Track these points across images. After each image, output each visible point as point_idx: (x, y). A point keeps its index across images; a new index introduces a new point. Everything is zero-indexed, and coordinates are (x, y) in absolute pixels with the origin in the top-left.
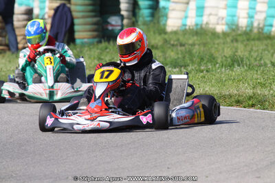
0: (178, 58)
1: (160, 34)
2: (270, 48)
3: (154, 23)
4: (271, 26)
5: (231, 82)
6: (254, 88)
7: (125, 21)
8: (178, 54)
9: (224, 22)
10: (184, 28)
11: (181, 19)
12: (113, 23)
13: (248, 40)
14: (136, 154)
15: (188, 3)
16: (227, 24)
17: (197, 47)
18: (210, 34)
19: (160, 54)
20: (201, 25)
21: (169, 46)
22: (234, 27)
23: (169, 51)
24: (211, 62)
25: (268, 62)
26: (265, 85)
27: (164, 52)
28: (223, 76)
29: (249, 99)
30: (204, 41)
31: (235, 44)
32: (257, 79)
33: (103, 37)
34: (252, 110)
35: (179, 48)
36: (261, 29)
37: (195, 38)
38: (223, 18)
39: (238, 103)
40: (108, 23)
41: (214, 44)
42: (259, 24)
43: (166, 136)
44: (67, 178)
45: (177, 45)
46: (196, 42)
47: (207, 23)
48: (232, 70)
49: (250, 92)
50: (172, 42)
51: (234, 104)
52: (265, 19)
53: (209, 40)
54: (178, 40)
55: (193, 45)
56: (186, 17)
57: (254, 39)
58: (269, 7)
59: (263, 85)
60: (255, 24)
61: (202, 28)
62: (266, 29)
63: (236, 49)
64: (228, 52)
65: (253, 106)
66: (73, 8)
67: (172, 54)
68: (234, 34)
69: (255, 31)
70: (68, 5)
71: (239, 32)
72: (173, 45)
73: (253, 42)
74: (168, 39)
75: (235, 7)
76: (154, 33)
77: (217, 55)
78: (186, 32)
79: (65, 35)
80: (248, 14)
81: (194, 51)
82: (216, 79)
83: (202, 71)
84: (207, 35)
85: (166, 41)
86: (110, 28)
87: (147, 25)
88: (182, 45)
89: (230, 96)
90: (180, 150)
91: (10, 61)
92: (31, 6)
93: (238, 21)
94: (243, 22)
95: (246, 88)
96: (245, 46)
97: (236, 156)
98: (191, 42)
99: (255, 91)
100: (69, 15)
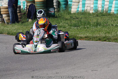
0: (76, 23)
1: (69, 14)
2: (110, 19)
3: (67, 10)
4: (111, 10)
5: (96, 32)
6: (105, 34)
7: (56, 10)
8: (76, 22)
9: (93, 9)
10: (77, 12)
11: (77, 8)
12: (51, 11)
13: (102, 16)
14: (62, 60)
15: (79, 3)
16: (94, 10)
17: (83, 19)
18: (88, 14)
19: (69, 22)
20: (84, 11)
21: (72, 19)
22: (97, 11)
23: (73, 21)
24: (89, 24)
25: (110, 24)
26: (109, 32)
27: (71, 21)
28: (93, 29)
29: (104, 38)
30: (86, 17)
31: (97, 17)
32: (106, 30)
33: (47, 16)
34: (105, 42)
35: (76, 20)
36: (106, 12)
37: (82, 15)
38: (92, 8)
39: (100, 40)
40: (49, 11)
41: (89, 18)
42: (106, 10)
43: (73, 53)
44: (37, 69)
45: (75, 18)
46: (82, 17)
47: (86, 10)
48: (97, 27)
49: (104, 35)
50: (73, 17)
51: (98, 40)
52: (108, 8)
53: (87, 16)
54: (76, 16)
55: (81, 18)
56: (78, 8)
57: (104, 15)
58: (110, 3)
59: (109, 33)
60: (105, 10)
61: (84, 12)
62: (109, 12)
63: (98, 19)
64: (95, 20)
65: (105, 41)
66: (36, 5)
67: (74, 22)
68: (96, 14)
69: (105, 12)
70: (34, 4)
71: (99, 13)
72: (74, 18)
73: (104, 17)
74: (72, 16)
75: (97, 3)
76: (67, 14)
77: (90, 22)
78: (79, 13)
79: (33, 16)
80: (102, 6)
81: (82, 20)
82: (91, 31)
83: (86, 28)
84: (86, 14)
85: (71, 17)
86: (50, 13)
87: (64, 11)
88: (77, 18)
89: (97, 37)
90: (79, 58)
91: (13, 26)
92: (20, 5)
93: (98, 9)
94: (100, 9)
95: (102, 34)
96: (101, 18)
97: (100, 60)
98: (80, 17)
99: (106, 35)
100: (34, 8)
